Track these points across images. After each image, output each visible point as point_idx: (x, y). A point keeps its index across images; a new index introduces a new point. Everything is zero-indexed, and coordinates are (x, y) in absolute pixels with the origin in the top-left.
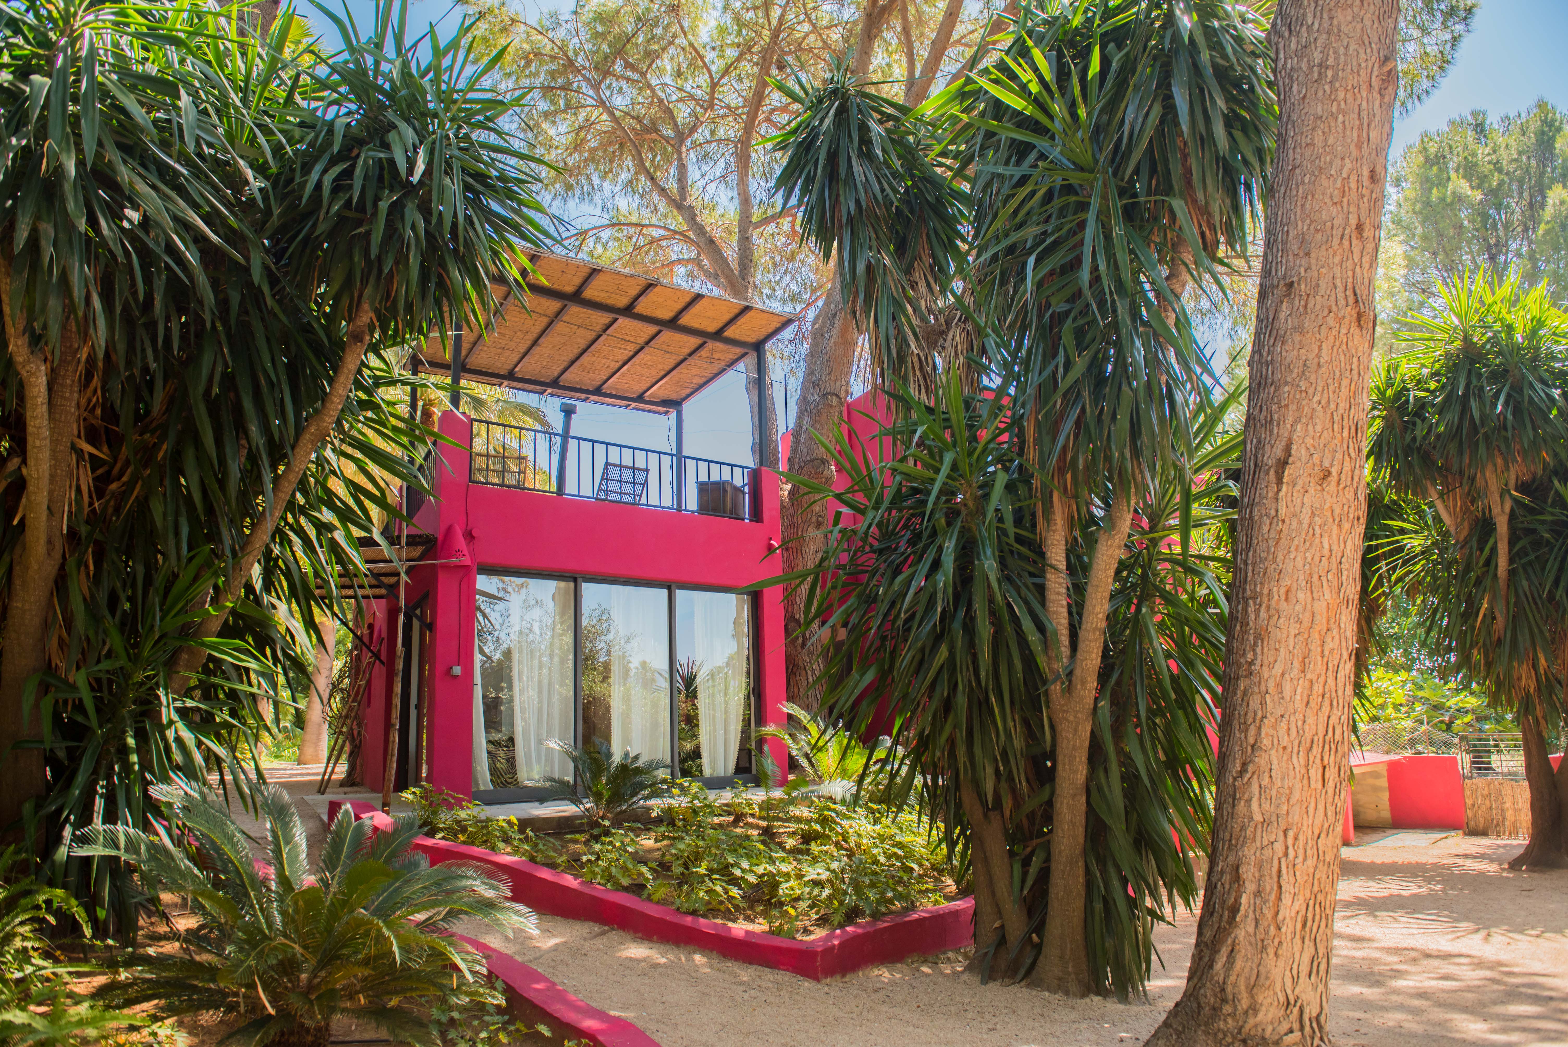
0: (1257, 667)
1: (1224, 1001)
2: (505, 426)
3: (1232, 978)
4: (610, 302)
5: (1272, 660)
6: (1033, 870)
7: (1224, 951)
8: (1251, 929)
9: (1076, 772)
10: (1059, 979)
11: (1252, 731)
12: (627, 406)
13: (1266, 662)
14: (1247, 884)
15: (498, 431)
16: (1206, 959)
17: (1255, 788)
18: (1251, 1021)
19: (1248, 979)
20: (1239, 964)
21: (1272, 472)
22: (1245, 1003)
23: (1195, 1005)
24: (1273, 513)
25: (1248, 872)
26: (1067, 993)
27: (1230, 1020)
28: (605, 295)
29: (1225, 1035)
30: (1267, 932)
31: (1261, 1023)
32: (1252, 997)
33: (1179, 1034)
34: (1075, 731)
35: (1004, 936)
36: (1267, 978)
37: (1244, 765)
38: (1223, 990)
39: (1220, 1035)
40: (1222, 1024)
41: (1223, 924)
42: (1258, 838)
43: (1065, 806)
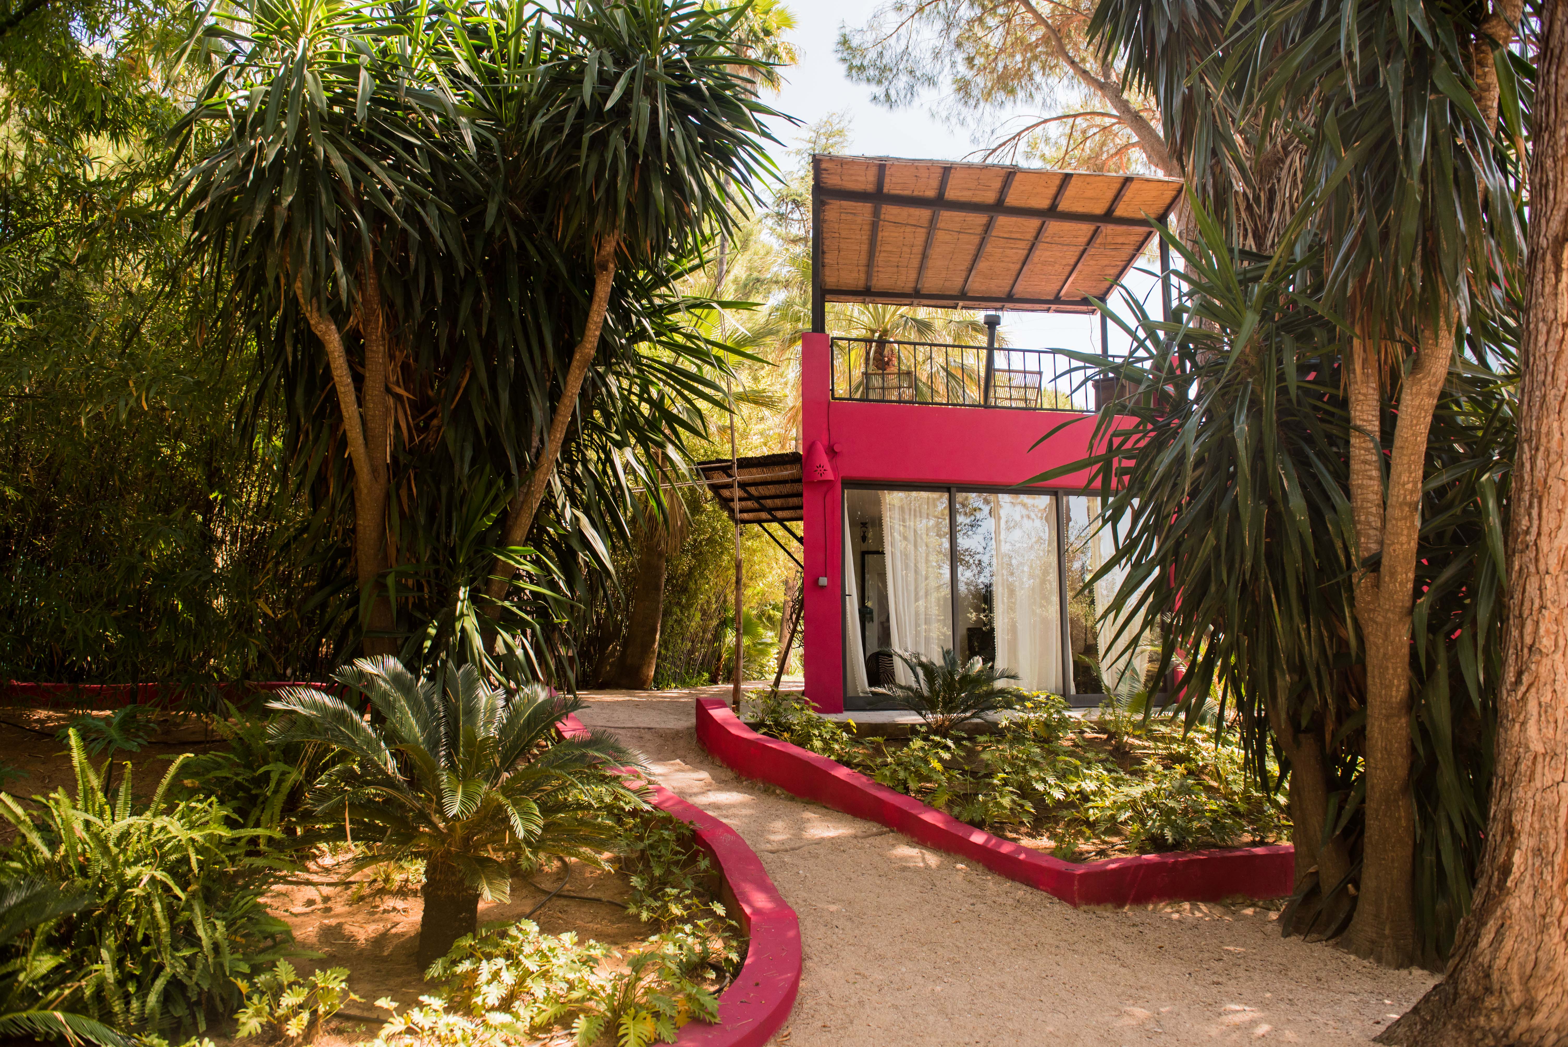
0: (1531, 538)
1: (1488, 990)
2: (962, 347)
3: (1500, 962)
4: (976, 199)
5: (1553, 526)
6: (1349, 808)
7: (1492, 925)
8: (1528, 899)
9: (1389, 687)
10: (1373, 942)
11: (1529, 628)
12: (1048, 310)
13: (1545, 529)
14: (1524, 838)
15: (955, 353)
16: (1472, 933)
17: (1532, 706)
18: (1523, 1024)
19: (1522, 966)
20: (1508, 945)
21: (1549, 257)
22: (1517, 997)
23: (1452, 991)
24: (1551, 315)
25: (1524, 821)
26: (1379, 961)
27: (1495, 1017)
28: (970, 193)
29: (1485, 1036)
30: (1549, 906)
31: (1539, 1028)
32: (1528, 991)
33: (1425, 1024)
34: (1386, 636)
35: (1317, 885)
36: (1548, 969)
37: (1519, 674)
38: (1488, 976)
39: (1478, 1035)
40: (1482, 1021)
41: (1493, 889)
42: (1538, 776)
43: (1376, 729)
